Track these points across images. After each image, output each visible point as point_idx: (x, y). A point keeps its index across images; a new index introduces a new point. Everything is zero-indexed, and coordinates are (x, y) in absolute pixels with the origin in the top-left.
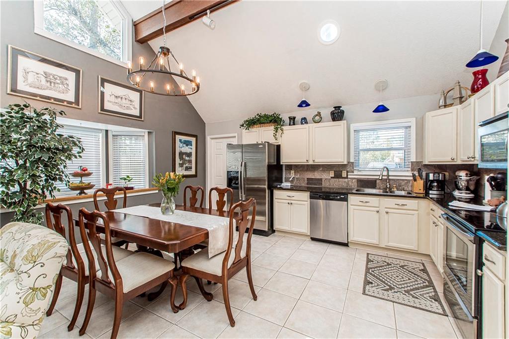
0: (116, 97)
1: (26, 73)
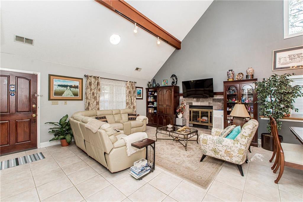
1: (280, 59)
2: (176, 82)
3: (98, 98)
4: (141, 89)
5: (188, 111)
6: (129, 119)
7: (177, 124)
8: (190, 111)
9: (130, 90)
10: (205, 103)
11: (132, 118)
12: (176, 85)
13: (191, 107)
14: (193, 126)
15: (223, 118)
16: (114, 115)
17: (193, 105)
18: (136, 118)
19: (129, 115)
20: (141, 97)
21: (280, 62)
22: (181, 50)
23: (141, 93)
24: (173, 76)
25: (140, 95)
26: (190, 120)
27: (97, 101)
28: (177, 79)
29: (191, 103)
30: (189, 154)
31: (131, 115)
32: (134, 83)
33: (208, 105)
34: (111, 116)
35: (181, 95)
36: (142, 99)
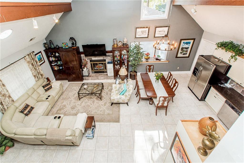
0: (159, 32)
1: (138, 32)
2: (76, 43)
3: (7, 93)
4: (40, 54)
5: (90, 64)
6: (46, 90)
7: (84, 75)
8: (91, 64)
9: (32, 62)
10: (101, 58)
11: (48, 88)
12: (76, 46)
13: (91, 61)
14: (95, 73)
15: (113, 68)
16: (32, 96)
17: (93, 60)
18: (51, 86)
19: (44, 87)
20: (43, 61)
21: (138, 34)
22: (72, 11)
23: (41, 57)
24: (72, 39)
25: (41, 60)
26: (92, 69)
27: (8, 96)
28: (75, 41)
29: (91, 58)
30: (104, 102)
31: (46, 86)
32: (32, 53)
33: (103, 59)
34: (30, 99)
35: (82, 53)
36: (44, 62)
